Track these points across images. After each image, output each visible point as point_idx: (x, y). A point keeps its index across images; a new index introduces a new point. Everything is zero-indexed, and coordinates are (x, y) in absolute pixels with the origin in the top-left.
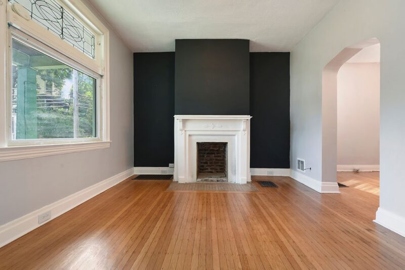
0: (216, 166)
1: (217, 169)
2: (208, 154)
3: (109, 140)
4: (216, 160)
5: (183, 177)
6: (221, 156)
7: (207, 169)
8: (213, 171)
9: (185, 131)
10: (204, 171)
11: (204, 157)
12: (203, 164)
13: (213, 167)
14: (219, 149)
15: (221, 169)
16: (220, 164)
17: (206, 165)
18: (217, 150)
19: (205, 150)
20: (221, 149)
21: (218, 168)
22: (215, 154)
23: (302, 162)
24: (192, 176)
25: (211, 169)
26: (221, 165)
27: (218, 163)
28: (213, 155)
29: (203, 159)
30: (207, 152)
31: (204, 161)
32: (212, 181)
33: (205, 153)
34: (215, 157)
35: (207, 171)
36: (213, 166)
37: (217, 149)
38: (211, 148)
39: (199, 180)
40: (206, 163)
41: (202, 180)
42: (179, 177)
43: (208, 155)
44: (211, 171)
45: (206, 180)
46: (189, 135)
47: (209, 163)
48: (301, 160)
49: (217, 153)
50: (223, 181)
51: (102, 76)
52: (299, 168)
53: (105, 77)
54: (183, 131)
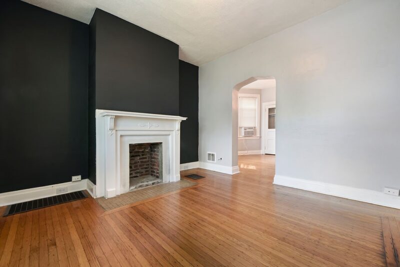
0: (141, 169)
1: (142, 173)
4: (142, 162)
5: (114, 189)
6: (146, 158)
8: (138, 175)
9: (116, 130)
13: (138, 171)
14: (145, 150)
15: (147, 171)
16: (145, 166)
18: (143, 152)
20: (147, 150)
21: (143, 171)
22: (139, 156)
23: (213, 155)
24: (124, 186)
25: (135, 173)
26: (147, 166)
27: (144, 165)
28: (138, 158)
32: (147, 185)
34: (140, 159)
36: (138, 169)
37: (143, 150)
38: (136, 150)
39: (133, 188)
41: (135, 188)
42: (109, 190)
43: (133, 158)
44: (136, 175)
45: (141, 186)
46: (121, 136)
48: (211, 153)
49: (143, 155)
52: (209, 159)
54: (114, 131)
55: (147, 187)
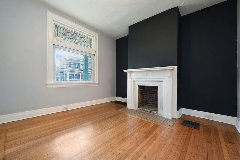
2: (151, 93)
3: (98, 83)
5: (130, 105)
7: (150, 103)
10: (148, 104)
11: (148, 95)
12: (147, 100)
17: (149, 101)
19: (149, 91)
24: (135, 106)
28: (154, 95)
29: (147, 97)
30: (150, 92)
31: (148, 98)
32: (147, 111)
33: (149, 93)
35: (150, 104)
36: (154, 102)
38: (153, 90)
39: (139, 109)
40: (149, 99)
41: (141, 110)
44: (153, 105)
45: (143, 110)
46: (134, 81)
47: (151, 100)
50: (154, 113)
51: (94, 55)
53: (96, 55)
54: (130, 79)
55: (146, 112)
